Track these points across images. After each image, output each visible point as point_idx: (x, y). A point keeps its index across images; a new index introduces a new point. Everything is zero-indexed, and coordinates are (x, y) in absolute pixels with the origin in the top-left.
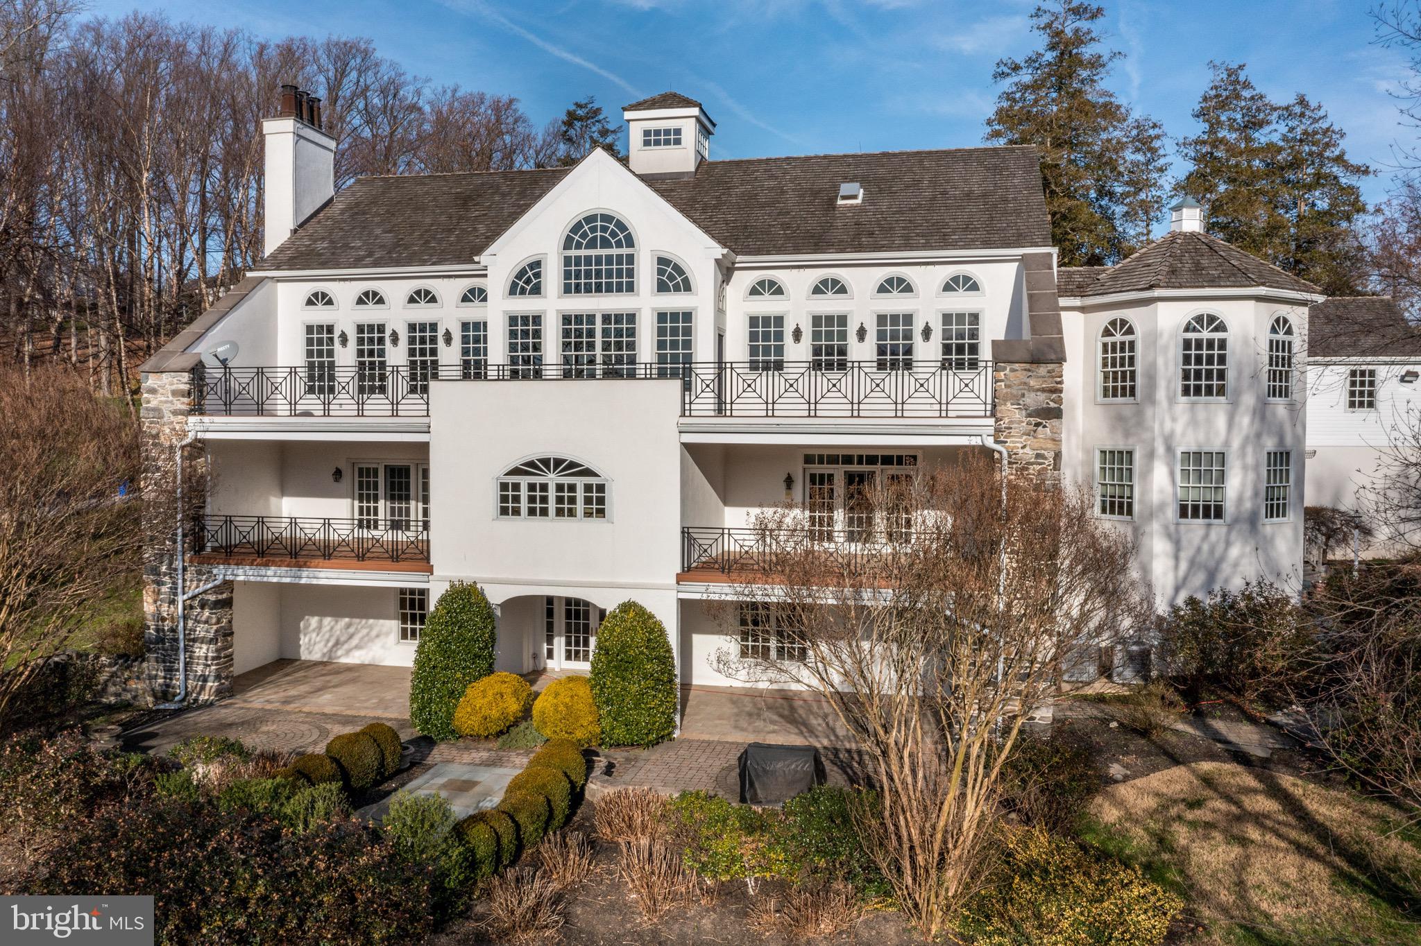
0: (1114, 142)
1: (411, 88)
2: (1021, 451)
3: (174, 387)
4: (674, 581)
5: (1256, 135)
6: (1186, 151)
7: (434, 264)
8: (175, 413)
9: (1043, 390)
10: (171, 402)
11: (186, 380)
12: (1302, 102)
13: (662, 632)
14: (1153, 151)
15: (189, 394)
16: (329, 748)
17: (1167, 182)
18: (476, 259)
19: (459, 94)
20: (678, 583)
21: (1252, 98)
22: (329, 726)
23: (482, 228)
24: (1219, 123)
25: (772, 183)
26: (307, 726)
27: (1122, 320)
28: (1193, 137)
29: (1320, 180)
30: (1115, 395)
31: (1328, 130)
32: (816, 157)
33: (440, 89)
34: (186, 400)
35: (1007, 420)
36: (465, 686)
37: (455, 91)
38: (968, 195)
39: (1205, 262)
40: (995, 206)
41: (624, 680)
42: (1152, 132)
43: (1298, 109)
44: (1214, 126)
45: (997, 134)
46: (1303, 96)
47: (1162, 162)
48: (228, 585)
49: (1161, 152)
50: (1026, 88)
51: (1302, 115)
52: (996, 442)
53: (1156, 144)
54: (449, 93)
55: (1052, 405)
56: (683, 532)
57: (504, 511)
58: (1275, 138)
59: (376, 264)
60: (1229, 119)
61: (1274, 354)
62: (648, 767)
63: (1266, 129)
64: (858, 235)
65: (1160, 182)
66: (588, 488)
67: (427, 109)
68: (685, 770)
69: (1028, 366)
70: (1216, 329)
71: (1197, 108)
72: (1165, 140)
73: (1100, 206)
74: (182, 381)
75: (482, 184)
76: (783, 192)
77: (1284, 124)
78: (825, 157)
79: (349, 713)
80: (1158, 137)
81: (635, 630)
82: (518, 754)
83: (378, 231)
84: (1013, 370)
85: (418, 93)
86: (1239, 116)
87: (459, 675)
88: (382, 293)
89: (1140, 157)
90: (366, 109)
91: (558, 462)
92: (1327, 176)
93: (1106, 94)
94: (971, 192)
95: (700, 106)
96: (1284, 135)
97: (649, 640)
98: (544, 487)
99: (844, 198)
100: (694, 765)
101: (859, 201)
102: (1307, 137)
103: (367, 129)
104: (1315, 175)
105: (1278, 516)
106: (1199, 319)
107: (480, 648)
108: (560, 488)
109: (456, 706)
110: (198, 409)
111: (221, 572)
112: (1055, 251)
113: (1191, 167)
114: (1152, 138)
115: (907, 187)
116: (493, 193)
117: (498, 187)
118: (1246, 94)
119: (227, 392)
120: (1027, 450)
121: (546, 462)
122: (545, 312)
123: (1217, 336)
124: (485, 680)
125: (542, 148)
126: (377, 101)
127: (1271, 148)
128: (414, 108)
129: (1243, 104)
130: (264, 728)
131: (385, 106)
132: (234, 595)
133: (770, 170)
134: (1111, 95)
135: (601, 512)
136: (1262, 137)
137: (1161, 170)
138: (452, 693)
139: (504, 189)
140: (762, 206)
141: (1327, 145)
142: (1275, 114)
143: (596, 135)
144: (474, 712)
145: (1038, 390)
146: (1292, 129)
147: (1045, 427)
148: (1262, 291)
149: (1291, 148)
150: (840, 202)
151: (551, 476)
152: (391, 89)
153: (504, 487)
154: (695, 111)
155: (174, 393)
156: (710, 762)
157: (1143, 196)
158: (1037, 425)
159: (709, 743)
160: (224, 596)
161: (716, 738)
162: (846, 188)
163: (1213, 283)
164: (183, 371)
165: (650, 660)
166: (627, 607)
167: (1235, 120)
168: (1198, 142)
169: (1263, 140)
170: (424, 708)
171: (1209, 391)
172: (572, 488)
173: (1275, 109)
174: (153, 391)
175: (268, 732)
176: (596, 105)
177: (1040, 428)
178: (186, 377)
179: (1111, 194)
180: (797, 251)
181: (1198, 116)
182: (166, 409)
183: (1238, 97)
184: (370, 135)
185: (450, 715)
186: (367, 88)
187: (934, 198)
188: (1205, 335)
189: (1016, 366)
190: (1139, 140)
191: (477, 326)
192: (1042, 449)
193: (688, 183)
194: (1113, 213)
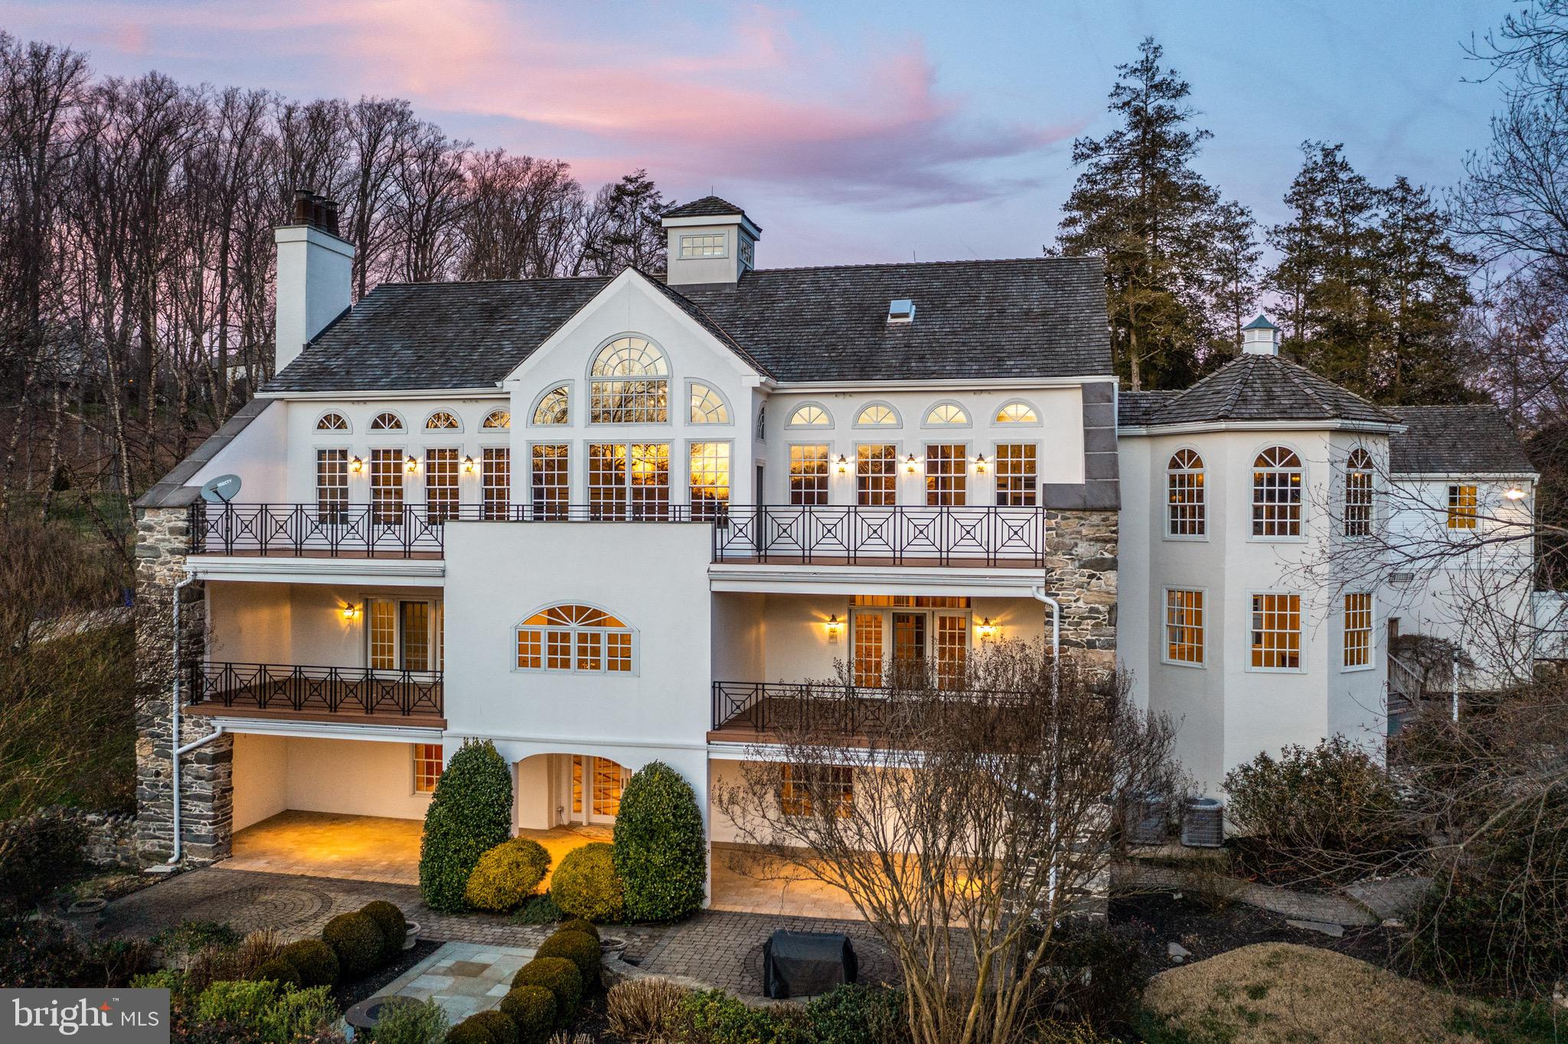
0: (1203, 226)
1: (451, 153)
2: (1074, 605)
3: (171, 524)
4: (703, 741)
5: (1356, 220)
6: (1277, 239)
7: (455, 387)
8: (173, 552)
9: (1097, 540)
10: (169, 541)
11: (184, 517)
12: (1403, 184)
13: (691, 796)
14: (1242, 239)
15: (188, 532)
16: (327, 931)
17: (1258, 271)
18: (498, 384)
19: (502, 160)
20: (709, 742)
21: (1350, 181)
22: (332, 895)
23: (507, 346)
24: (1313, 209)
25: (820, 297)
26: (309, 894)
27: (1190, 451)
28: (1284, 225)
29: (1425, 268)
30: (1183, 531)
31: (1432, 215)
32: (868, 267)
33: (483, 154)
34: (184, 538)
35: (1058, 572)
36: (479, 854)
37: (498, 156)
38: (1028, 313)
39: (1277, 391)
40: (1055, 327)
41: (648, 851)
42: (1239, 220)
43: (1398, 194)
44: (1309, 211)
45: (1072, 222)
46: (1404, 179)
47: (1252, 250)
48: (228, 737)
49: (1250, 240)
50: (1106, 169)
51: (1404, 200)
52: (1048, 594)
53: (1245, 232)
54: (493, 158)
55: (1107, 555)
56: (714, 687)
57: (523, 663)
58: (1375, 223)
59: (392, 386)
60: (1326, 203)
61: (1352, 488)
62: (673, 946)
63: (1367, 214)
64: (907, 359)
65: (1251, 272)
66: (612, 638)
67: (468, 175)
68: (712, 950)
69: (1081, 514)
70: (1289, 464)
71: (1290, 192)
72: (1254, 228)
73: (1188, 295)
74: (180, 520)
75: (511, 294)
76: (830, 308)
77: (1383, 209)
78: (877, 267)
79: (355, 878)
80: (1246, 225)
81: (660, 794)
82: (534, 930)
83: (397, 347)
84: (1064, 518)
85: (459, 158)
86: (1336, 200)
87: (472, 842)
88: (399, 417)
89: (1227, 247)
90: (402, 175)
91: (581, 610)
92: (1430, 265)
93: (1191, 175)
94: (1030, 310)
95: (742, 213)
96: (1384, 221)
97: (676, 807)
98: (565, 637)
99: (894, 316)
100: (723, 943)
101: (910, 319)
102: (1409, 223)
103: (404, 198)
104: (1418, 264)
105: (1359, 663)
106: (1271, 452)
107: (496, 814)
108: (582, 638)
109: (468, 876)
110: (196, 548)
111: (220, 724)
112: (1115, 380)
113: (1282, 256)
114: (1239, 227)
115: (962, 304)
116: (522, 305)
117: (528, 298)
118: (1343, 176)
119: (228, 530)
120: (1081, 603)
121: (567, 610)
122: (571, 442)
123: (1290, 470)
124: (500, 847)
125: (594, 216)
126: (415, 167)
127: (1372, 235)
128: (454, 175)
129: (1341, 187)
130: (264, 898)
131: (424, 173)
132: (234, 747)
133: (818, 282)
134: (1199, 177)
135: (626, 666)
136: (1361, 222)
137: (1251, 259)
138: (464, 863)
139: (534, 299)
140: (807, 324)
141: (1431, 232)
142: (1375, 200)
143: (647, 211)
144: (487, 884)
145: (1091, 540)
146: (1392, 215)
147: (1099, 579)
148: (1337, 423)
149: (1393, 235)
150: (890, 320)
151: (573, 625)
152: (430, 153)
153: (522, 636)
154: (738, 219)
155: (172, 531)
156: (740, 939)
157: (1232, 286)
158: (1091, 576)
159: (741, 915)
160: (223, 749)
161: (749, 910)
162: (897, 306)
163: (1285, 415)
164: (181, 507)
165: (676, 828)
166: (652, 768)
167: (1333, 204)
168: (1291, 229)
169: (1363, 225)
170: (434, 878)
171: (1282, 530)
172: (596, 638)
173: (1375, 193)
174: (149, 528)
175: (266, 902)
176: (647, 180)
177: (1094, 581)
178: (184, 514)
179: (1201, 282)
180: (842, 377)
181: (1290, 202)
182: (163, 547)
183: (1336, 180)
184: (406, 205)
185: (462, 885)
186: (403, 153)
187: (990, 317)
188: (1277, 469)
189: (1068, 514)
190: (1226, 229)
191: (500, 453)
192: (1096, 602)
193: (730, 295)
194: (1203, 302)
